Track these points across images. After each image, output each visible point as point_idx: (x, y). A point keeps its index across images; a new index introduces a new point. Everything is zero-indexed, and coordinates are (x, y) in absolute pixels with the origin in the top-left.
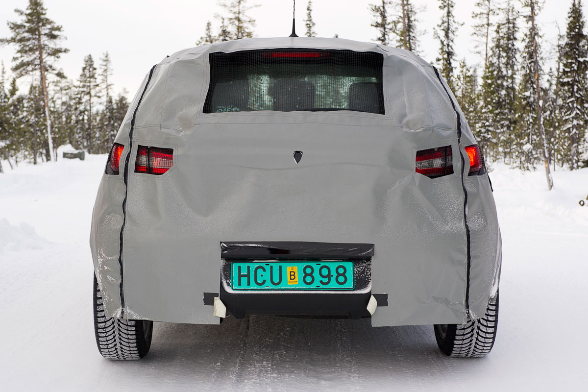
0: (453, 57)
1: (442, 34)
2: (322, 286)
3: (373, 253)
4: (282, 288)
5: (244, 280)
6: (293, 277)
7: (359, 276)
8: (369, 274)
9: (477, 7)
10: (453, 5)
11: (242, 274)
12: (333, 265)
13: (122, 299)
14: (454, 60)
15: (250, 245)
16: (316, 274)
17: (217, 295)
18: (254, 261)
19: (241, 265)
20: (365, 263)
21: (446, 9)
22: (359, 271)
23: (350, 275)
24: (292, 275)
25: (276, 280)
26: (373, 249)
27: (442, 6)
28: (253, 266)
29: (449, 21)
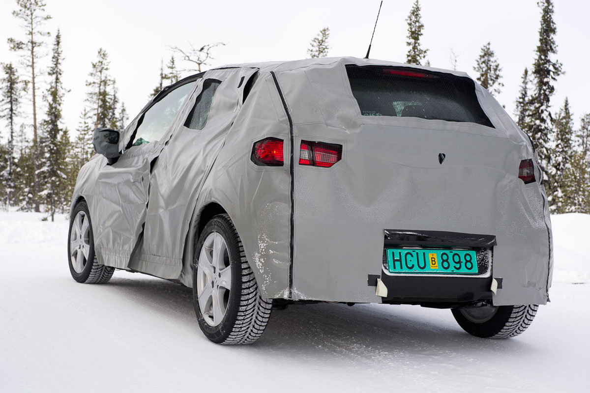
0: (60, 120)
1: (50, 98)
2: (456, 271)
3: (495, 244)
4: (427, 271)
5: (398, 264)
6: (434, 263)
7: (480, 263)
8: (487, 261)
9: (90, 77)
10: (61, 73)
11: (395, 259)
12: (462, 253)
13: (291, 281)
14: (61, 122)
15: (407, 233)
16: (450, 260)
17: (379, 277)
18: (404, 248)
19: (394, 250)
20: (483, 252)
21: (54, 76)
22: (480, 259)
23: (475, 261)
24: (433, 260)
25: (422, 265)
26: (495, 240)
27: (51, 72)
28: (404, 252)
29: (57, 87)
